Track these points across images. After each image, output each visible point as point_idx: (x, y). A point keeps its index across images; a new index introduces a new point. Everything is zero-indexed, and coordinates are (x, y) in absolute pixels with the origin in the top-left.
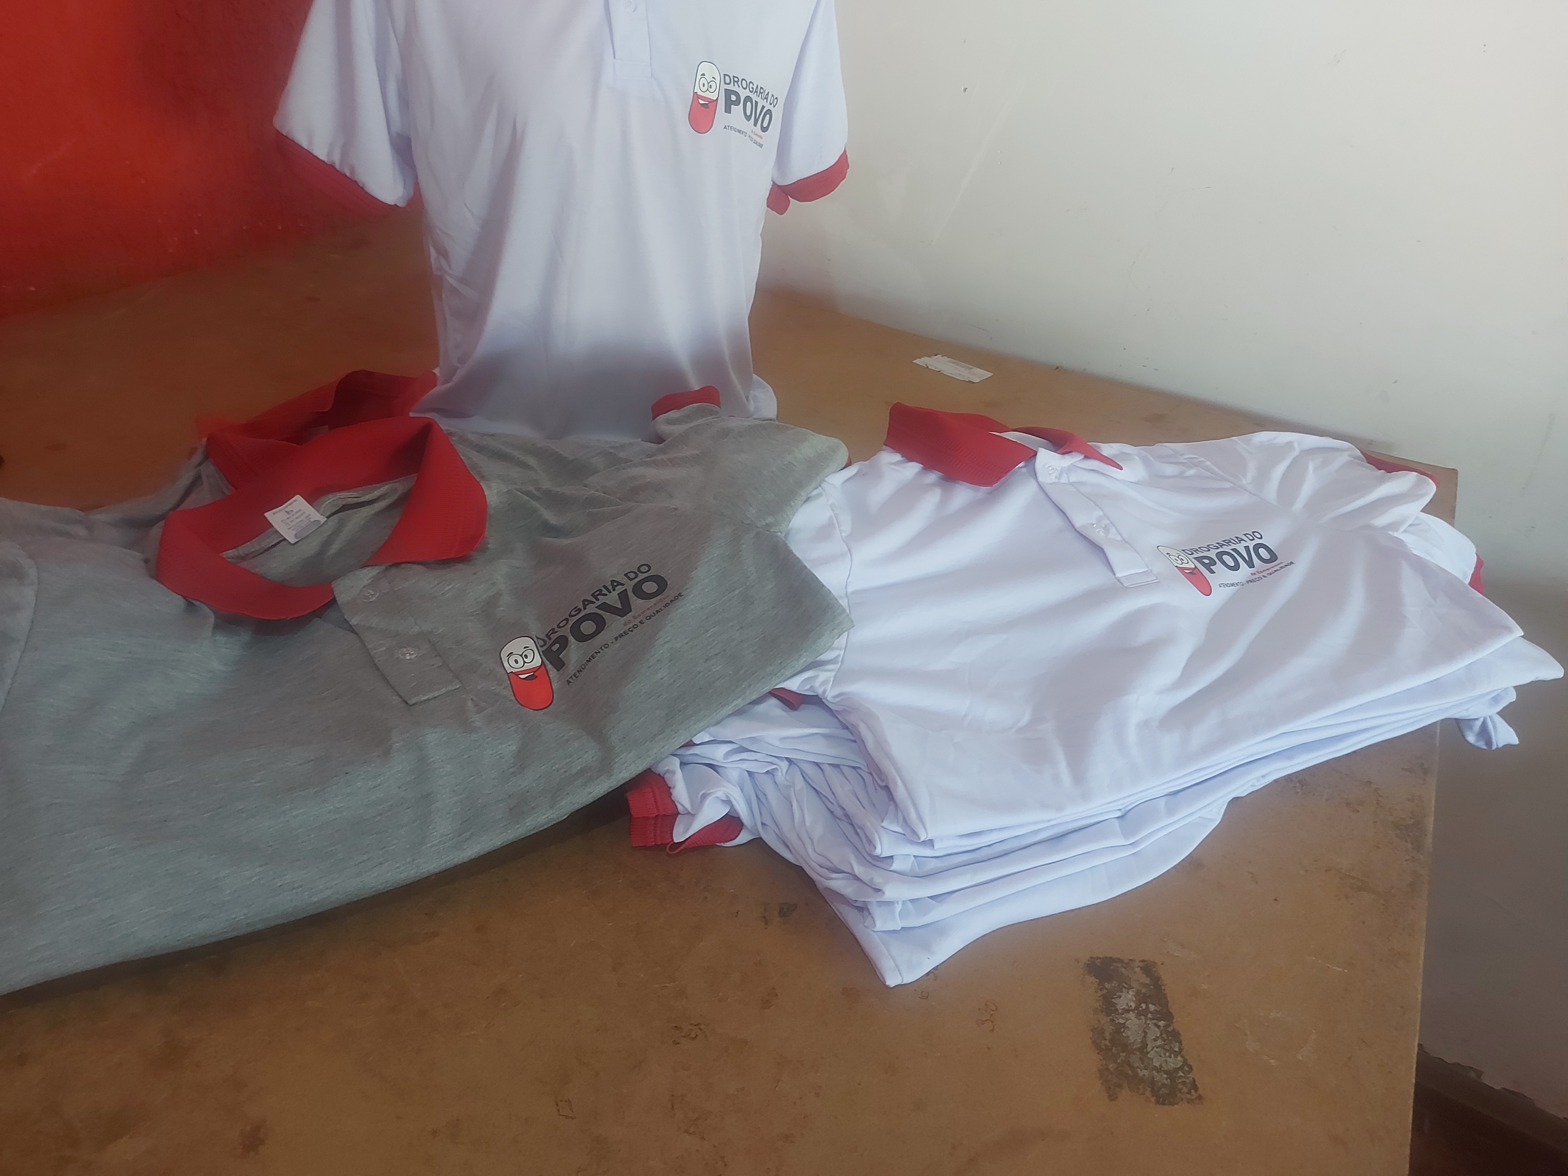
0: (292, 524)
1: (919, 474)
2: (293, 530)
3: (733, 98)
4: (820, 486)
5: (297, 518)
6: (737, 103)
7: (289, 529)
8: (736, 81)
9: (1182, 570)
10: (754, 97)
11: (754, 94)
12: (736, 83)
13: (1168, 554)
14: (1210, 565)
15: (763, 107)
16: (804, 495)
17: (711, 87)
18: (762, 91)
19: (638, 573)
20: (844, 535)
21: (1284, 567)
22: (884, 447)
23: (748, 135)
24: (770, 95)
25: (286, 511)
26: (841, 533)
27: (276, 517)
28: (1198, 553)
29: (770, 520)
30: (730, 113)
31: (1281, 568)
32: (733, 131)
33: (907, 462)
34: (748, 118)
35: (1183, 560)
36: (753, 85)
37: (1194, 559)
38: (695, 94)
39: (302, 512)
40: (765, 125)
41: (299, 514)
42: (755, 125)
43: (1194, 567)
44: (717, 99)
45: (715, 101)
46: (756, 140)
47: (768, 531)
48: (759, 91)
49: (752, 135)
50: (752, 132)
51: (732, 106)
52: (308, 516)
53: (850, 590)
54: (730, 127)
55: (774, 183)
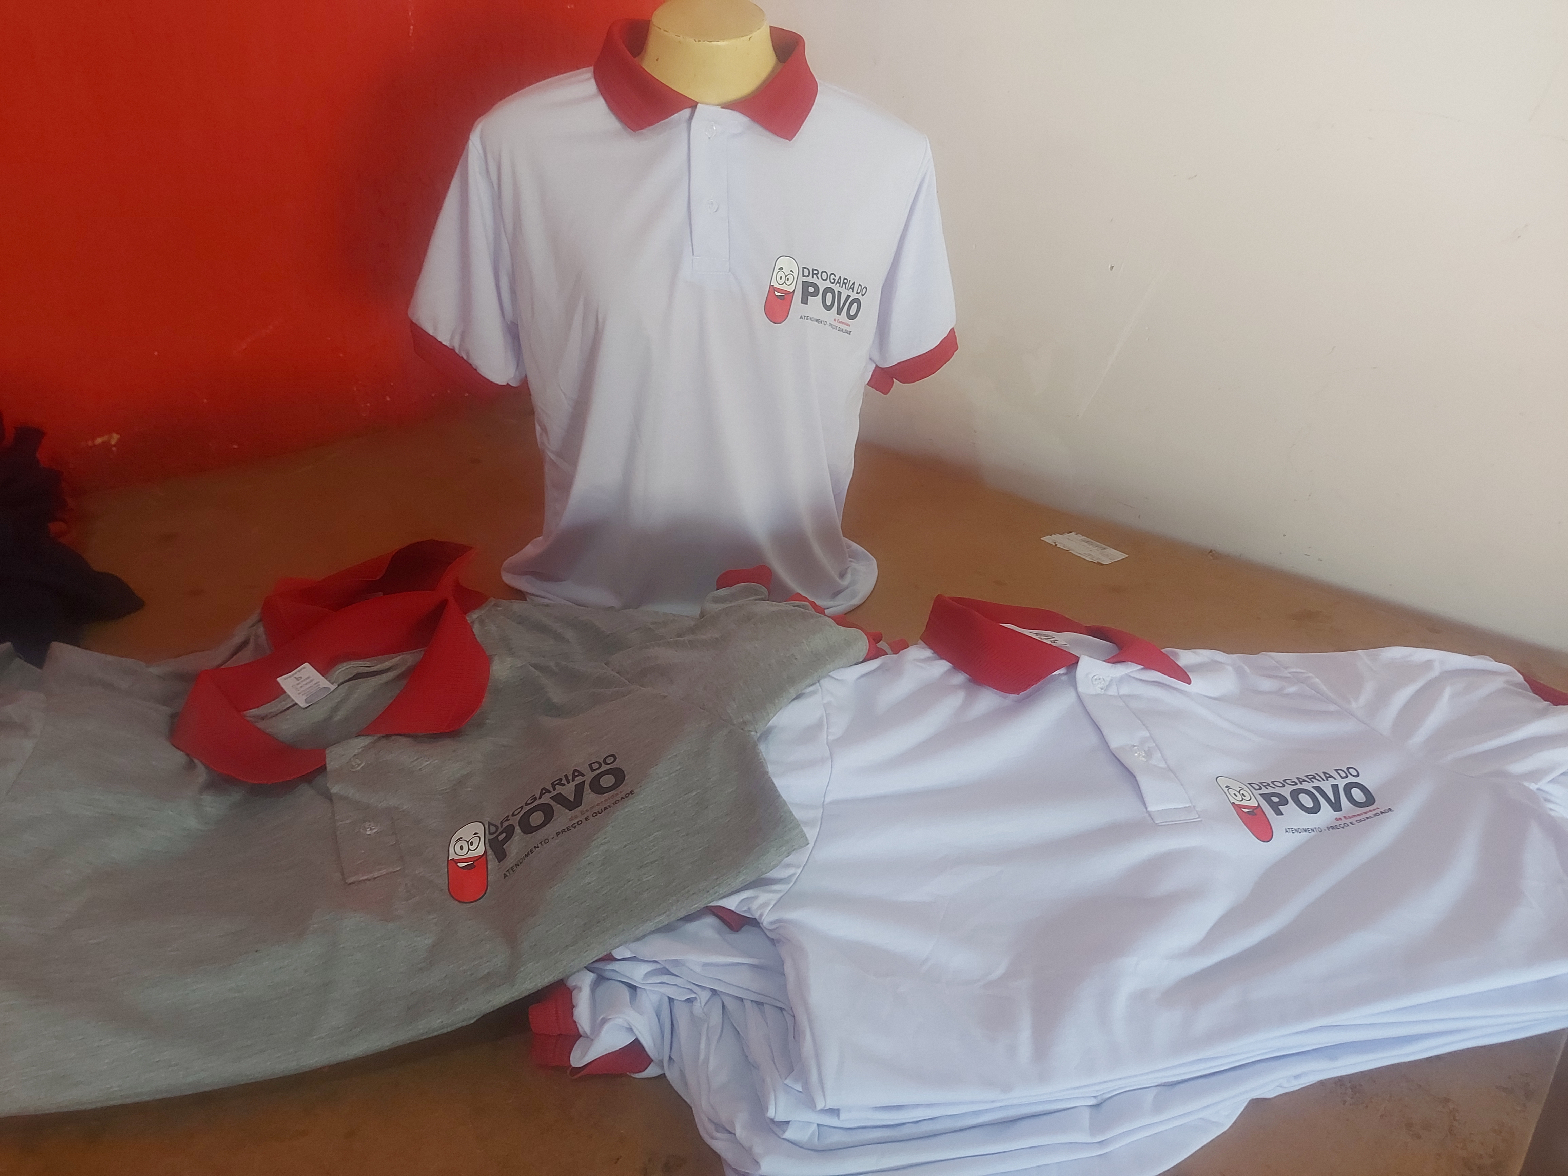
0: (302, 689)
1: (947, 673)
2: (303, 695)
3: (811, 289)
4: (819, 681)
5: (306, 684)
6: (815, 294)
7: (299, 694)
8: (815, 274)
9: (1238, 808)
10: (836, 288)
11: (836, 284)
12: (815, 276)
13: (1227, 787)
14: (1277, 804)
15: (849, 296)
16: (793, 692)
17: (788, 280)
18: (846, 281)
19: (603, 763)
20: (831, 738)
21: (1379, 814)
22: (920, 641)
23: (828, 323)
24: (856, 286)
25: (295, 678)
26: (827, 736)
28: (1267, 789)
29: (748, 717)
30: (807, 304)
31: (1375, 815)
32: (810, 321)
33: (938, 659)
34: (828, 308)
35: (1244, 796)
36: (835, 276)
37: (1259, 796)
38: (772, 287)
39: (311, 679)
40: (852, 312)
41: (308, 680)
42: (839, 312)
43: (1257, 805)
44: (794, 291)
45: (791, 292)
46: (841, 327)
47: (742, 729)
48: (843, 282)
49: (833, 323)
50: (835, 320)
51: (809, 297)
52: (317, 683)
53: (828, 799)
54: (806, 318)
55: (876, 365)
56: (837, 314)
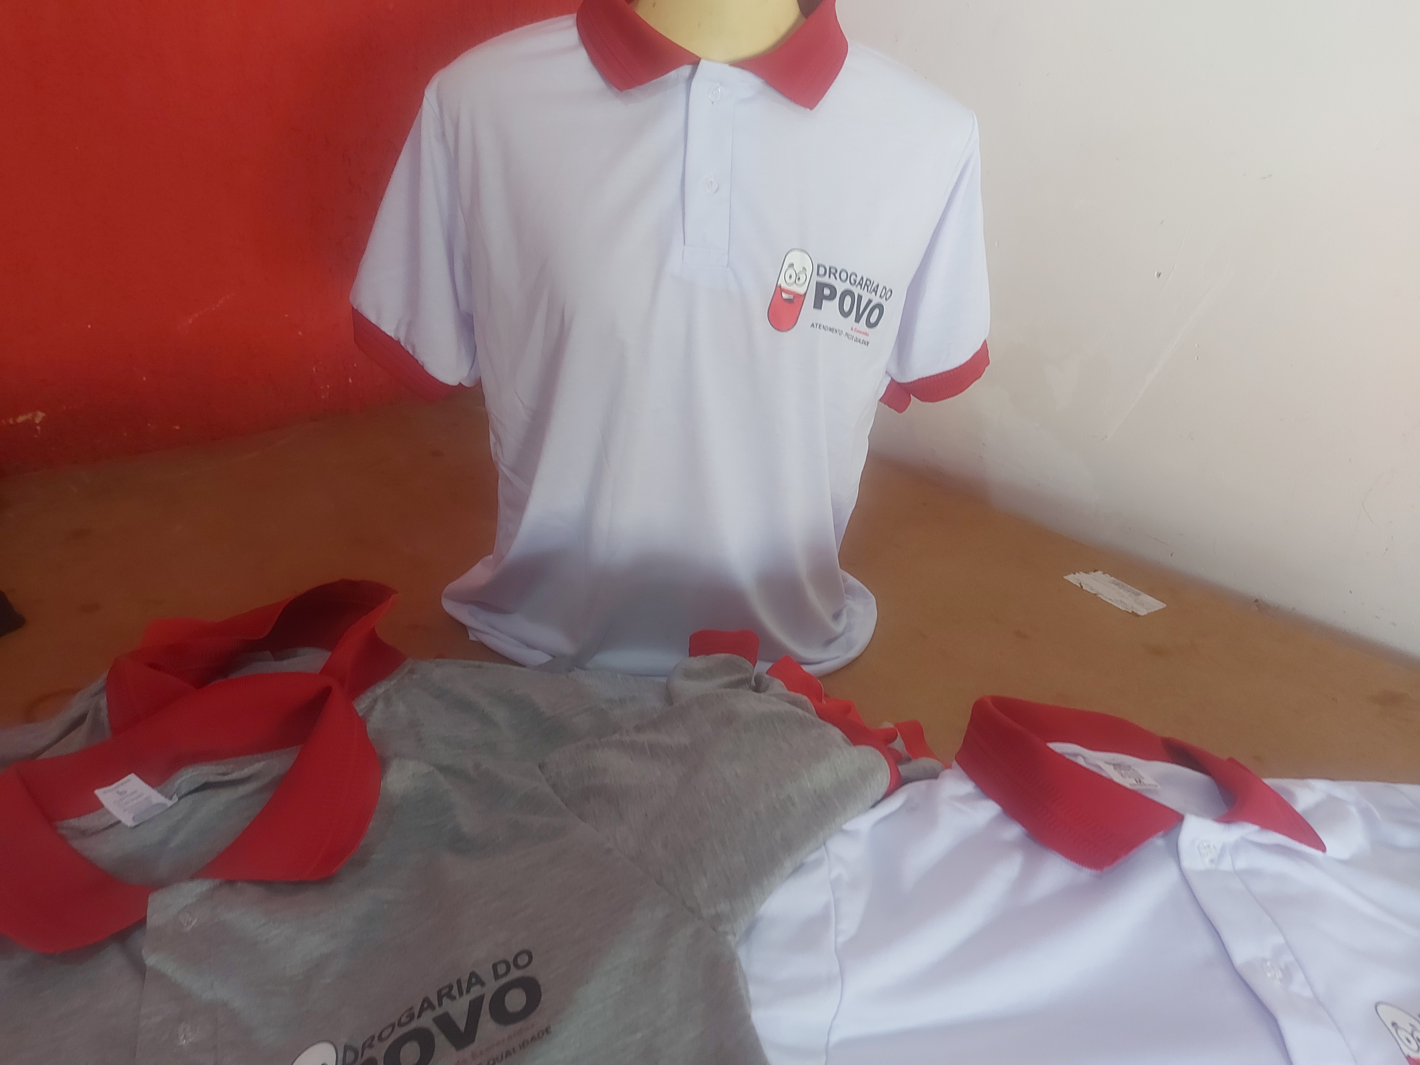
0: (128, 805)
2: (129, 812)
3: (827, 292)
4: (824, 844)
5: (132, 799)
6: (832, 297)
7: (126, 810)
8: (832, 273)
10: (857, 290)
11: (857, 286)
12: (832, 275)
15: (870, 301)
16: (788, 865)
17: (799, 279)
18: (868, 283)
19: (512, 965)
20: (841, 939)
22: (955, 763)
23: (844, 333)
24: (880, 289)
25: (118, 791)
26: (836, 937)
27: (105, 795)
29: (723, 907)
30: (821, 309)
32: (822, 330)
34: (845, 315)
36: (856, 276)
38: (779, 287)
39: (140, 793)
40: (873, 320)
41: (136, 796)
42: (858, 320)
44: (805, 294)
45: (802, 295)
46: (858, 337)
48: (865, 283)
49: (850, 332)
50: (852, 329)
51: (824, 301)
52: (147, 798)
53: (835, 1038)
54: (818, 326)
55: (892, 379)
56: (855, 321)
